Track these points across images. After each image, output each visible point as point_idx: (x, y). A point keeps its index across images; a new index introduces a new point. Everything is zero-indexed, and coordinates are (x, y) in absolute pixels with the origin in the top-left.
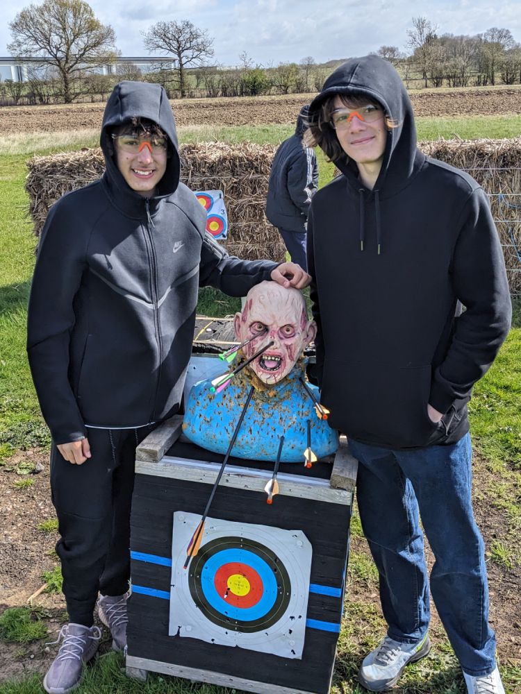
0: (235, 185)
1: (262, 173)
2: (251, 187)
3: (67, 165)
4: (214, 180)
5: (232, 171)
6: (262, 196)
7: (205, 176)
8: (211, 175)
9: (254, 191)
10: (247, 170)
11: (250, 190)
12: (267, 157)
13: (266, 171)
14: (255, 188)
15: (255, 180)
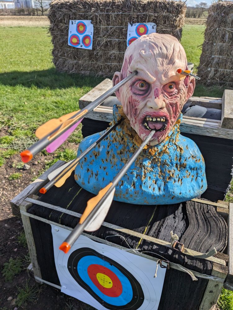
0: (155, 18)
1: (170, 12)
2: (163, 21)
3: (69, 4)
4: (144, 15)
5: (155, 10)
6: (169, 26)
7: (140, 12)
8: (144, 11)
9: (165, 23)
10: (162, 10)
11: (163, 22)
12: (174, 3)
13: (173, 11)
14: (166, 21)
15: (166, 16)
